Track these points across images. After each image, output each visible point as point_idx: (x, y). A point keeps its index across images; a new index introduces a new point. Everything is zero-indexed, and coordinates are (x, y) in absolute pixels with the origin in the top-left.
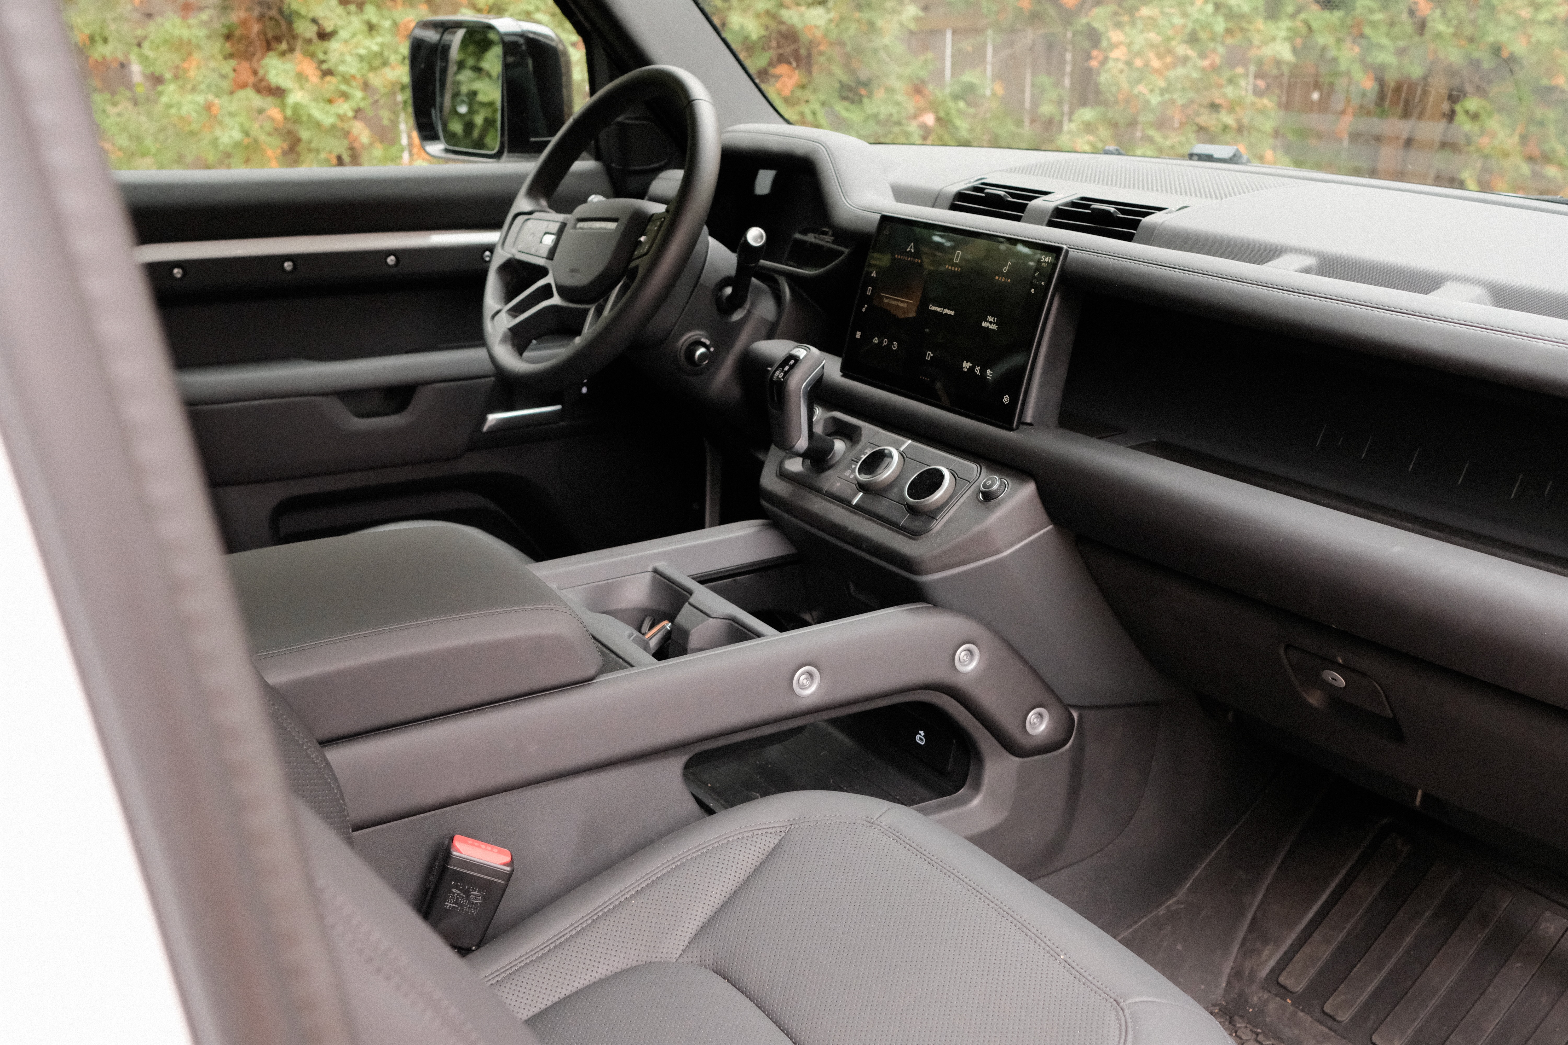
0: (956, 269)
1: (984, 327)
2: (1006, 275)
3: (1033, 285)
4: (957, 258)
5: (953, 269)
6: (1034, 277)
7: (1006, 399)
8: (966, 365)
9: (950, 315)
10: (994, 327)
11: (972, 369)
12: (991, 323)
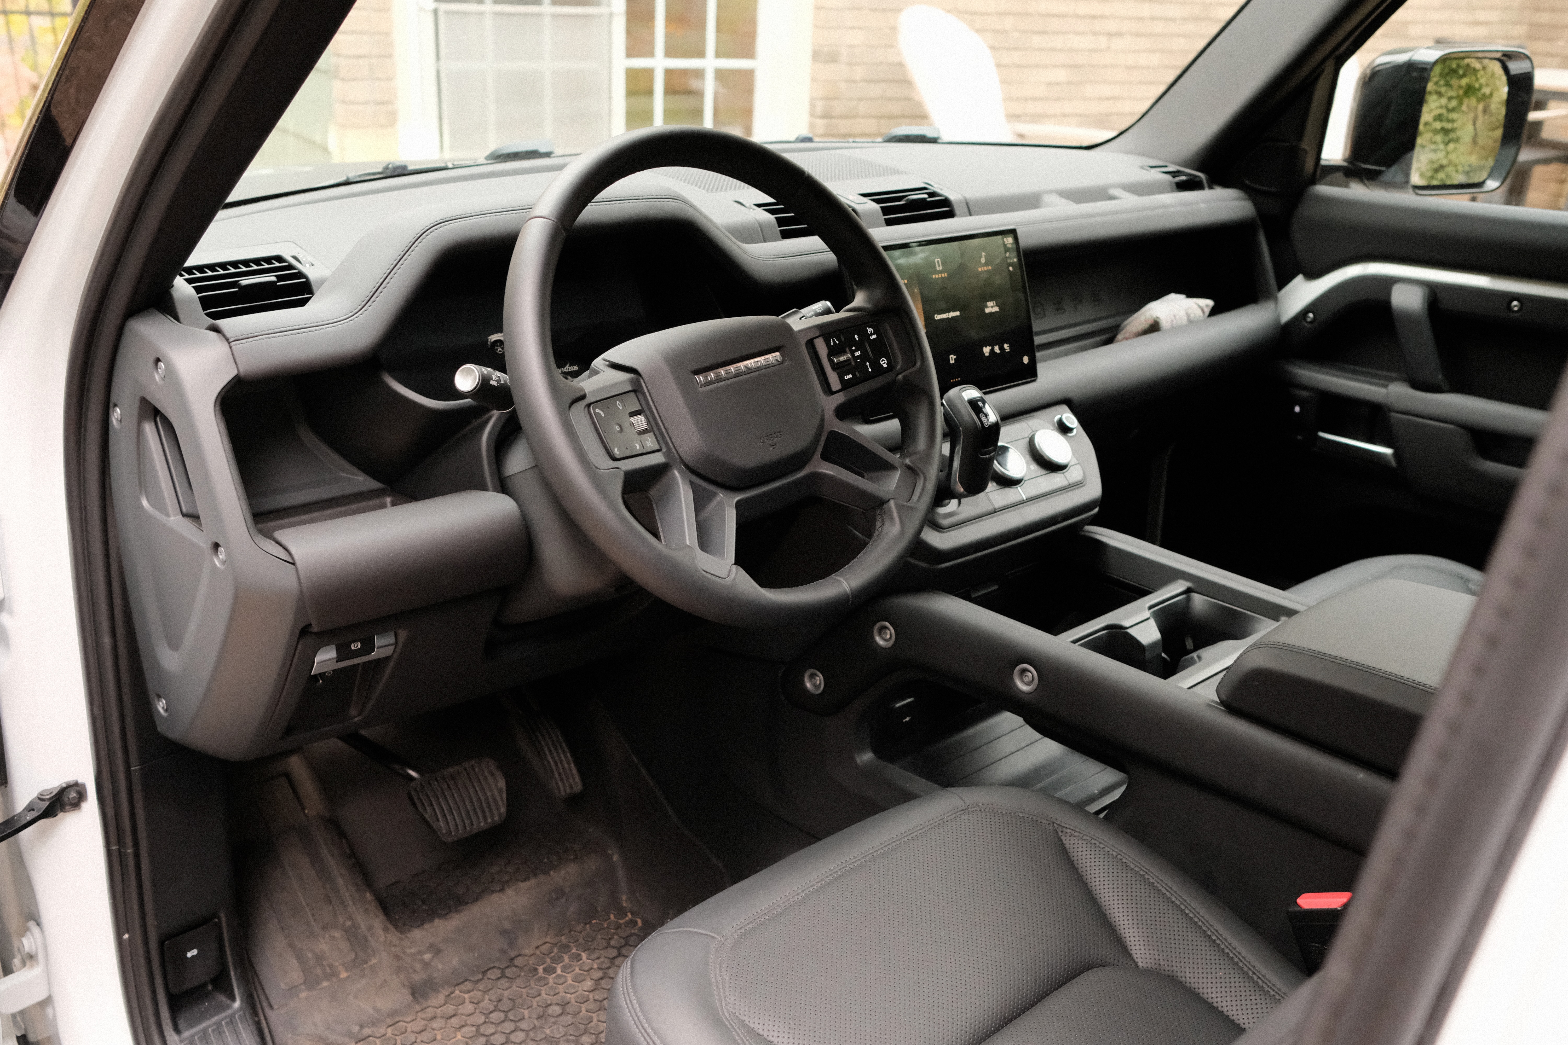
0: (943, 275)
1: (989, 313)
2: (986, 264)
3: (1009, 265)
4: (939, 266)
5: (940, 277)
6: (1006, 258)
7: (1026, 360)
8: (987, 350)
9: (957, 316)
10: (996, 309)
11: (992, 351)
12: (992, 307)
